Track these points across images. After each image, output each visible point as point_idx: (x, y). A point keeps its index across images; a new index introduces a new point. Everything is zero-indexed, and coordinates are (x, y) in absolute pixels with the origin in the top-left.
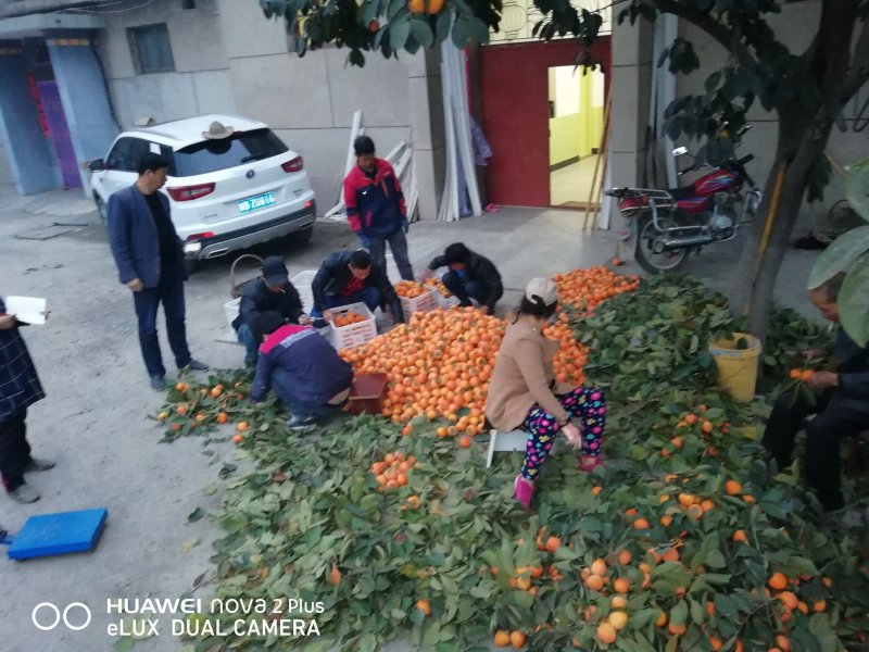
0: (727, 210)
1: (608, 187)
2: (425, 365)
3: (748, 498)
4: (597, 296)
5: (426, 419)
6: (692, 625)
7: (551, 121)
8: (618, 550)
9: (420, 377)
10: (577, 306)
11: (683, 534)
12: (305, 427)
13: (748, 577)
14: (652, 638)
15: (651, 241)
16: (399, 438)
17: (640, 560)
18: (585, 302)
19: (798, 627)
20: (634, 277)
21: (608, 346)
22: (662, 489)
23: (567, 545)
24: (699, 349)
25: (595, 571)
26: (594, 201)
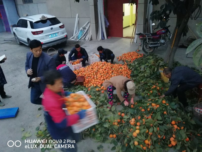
0: (164, 39)
1: (136, 33)
2: (94, 74)
3: (167, 104)
4: (133, 58)
5: (94, 86)
6: (154, 133)
7: (123, 17)
8: (138, 116)
9: (92, 77)
10: (129, 60)
11: (153, 112)
12: (65, 89)
13: (167, 122)
14: (145, 135)
15: (146, 46)
16: (87, 91)
17: (143, 118)
18: (131, 60)
19: (177, 133)
20: (142, 54)
21: (136, 70)
22: (148, 102)
23: (126, 115)
24: (157, 71)
25: (133, 121)
26: (133, 36)
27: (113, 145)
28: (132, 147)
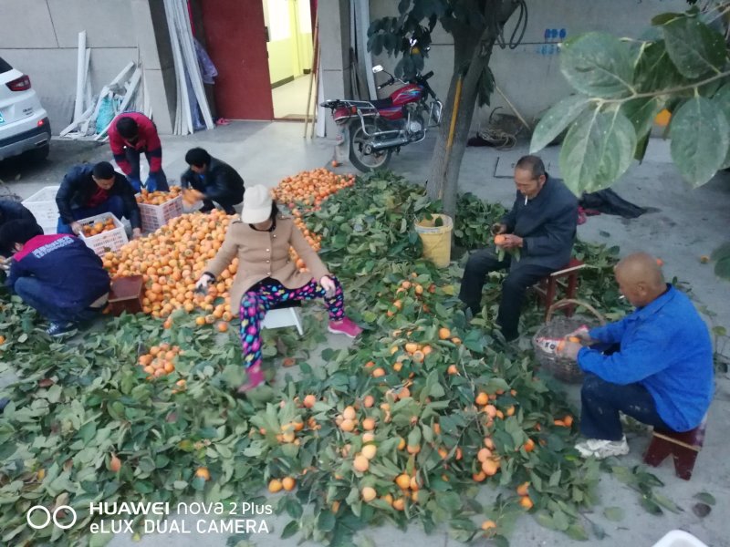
0: (418, 117)
1: (322, 100)
2: (178, 265)
3: (456, 340)
4: (322, 193)
5: (184, 312)
6: (425, 445)
7: (268, 43)
8: (363, 396)
9: (176, 275)
10: (306, 202)
11: (412, 375)
12: (67, 333)
13: (462, 400)
14: (396, 460)
15: (361, 144)
16: (161, 332)
17: (381, 401)
18: (313, 198)
19: (498, 430)
20: (350, 176)
21: (336, 233)
22: (391, 343)
23: (322, 399)
24: (408, 229)
25: (347, 417)
26: (311, 113)
27: (286, 519)
28: (356, 511)
